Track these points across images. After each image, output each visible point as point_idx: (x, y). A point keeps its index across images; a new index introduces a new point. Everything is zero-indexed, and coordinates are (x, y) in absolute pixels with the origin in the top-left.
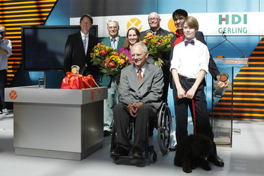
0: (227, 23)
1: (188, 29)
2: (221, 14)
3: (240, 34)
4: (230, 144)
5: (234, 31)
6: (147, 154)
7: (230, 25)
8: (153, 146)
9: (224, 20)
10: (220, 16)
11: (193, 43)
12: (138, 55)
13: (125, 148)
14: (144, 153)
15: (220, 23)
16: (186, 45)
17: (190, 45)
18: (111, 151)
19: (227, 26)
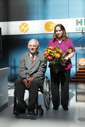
0: (81, 24)
2: (77, 19)
9: (79, 22)
10: (77, 20)
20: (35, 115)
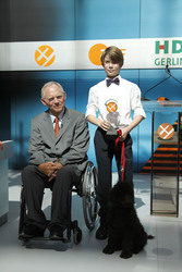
0: (166, 52)
1: (111, 65)
4: (176, 213)
5: (175, 62)
6: (69, 234)
7: (170, 55)
8: (76, 222)
9: (162, 47)
11: (117, 82)
12: (58, 97)
13: (38, 225)
14: (65, 232)
16: (108, 85)
17: (113, 85)
18: (20, 232)
19: (166, 56)
20: (64, 240)
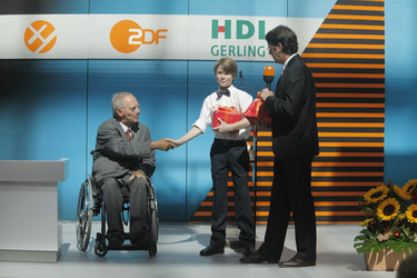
2: (215, 17)
3: (252, 58)
5: (242, 52)
7: (234, 41)
9: (222, 29)
10: (215, 22)
11: (227, 93)
15: (215, 36)
